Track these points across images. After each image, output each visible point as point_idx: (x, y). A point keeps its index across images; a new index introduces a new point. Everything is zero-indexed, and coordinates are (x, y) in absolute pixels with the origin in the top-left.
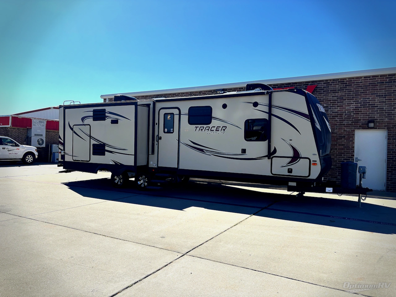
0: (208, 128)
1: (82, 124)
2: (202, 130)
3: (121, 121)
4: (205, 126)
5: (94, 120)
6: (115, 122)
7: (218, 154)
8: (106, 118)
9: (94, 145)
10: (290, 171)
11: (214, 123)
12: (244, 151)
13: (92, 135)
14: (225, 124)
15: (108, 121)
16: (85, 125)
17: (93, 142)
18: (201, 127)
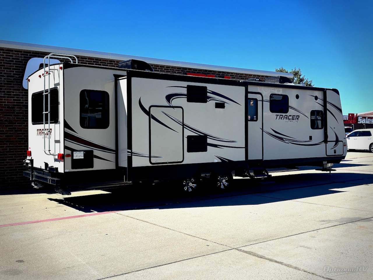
0: (286, 117)
1: (167, 104)
2: (281, 118)
3: (229, 105)
4: (284, 114)
5: (188, 101)
6: (220, 105)
7: (295, 142)
8: (208, 100)
9: (189, 137)
10: (335, 152)
11: (291, 112)
12: (311, 138)
13: (185, 122)
14: (298, 114)
15: (211, 104)
16: (173, 107)
17: (188, 133)
18: (280, 115)
